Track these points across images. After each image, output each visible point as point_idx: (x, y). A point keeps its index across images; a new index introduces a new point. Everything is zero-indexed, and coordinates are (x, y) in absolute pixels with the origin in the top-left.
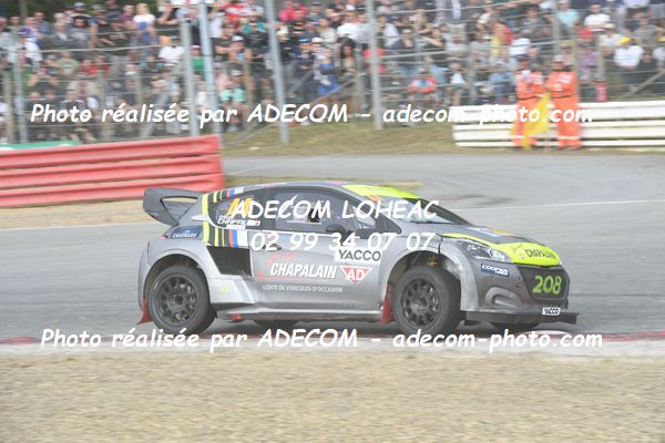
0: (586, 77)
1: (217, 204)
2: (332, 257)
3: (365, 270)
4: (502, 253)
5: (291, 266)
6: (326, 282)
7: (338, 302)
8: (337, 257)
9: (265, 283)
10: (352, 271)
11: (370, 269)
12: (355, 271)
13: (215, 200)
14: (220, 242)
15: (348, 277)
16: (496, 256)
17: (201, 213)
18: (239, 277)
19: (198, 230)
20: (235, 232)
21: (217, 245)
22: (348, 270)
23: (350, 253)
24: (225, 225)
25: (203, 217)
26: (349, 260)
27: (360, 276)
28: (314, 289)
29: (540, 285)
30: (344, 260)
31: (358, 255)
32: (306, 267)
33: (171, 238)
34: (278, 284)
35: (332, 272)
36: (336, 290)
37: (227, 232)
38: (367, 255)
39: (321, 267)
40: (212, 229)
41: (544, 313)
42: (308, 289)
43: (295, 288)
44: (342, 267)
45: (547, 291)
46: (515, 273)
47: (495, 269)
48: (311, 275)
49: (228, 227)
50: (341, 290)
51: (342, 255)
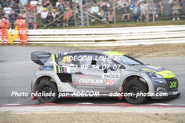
0: (30, 21)
1: (58, 58)
2: (101, 77)
3: (113, 81)
4: (160, 75)
5: (87, 80)
6: (100, 85)
7: (104, 92)
8: (103, 77)
9: (78, 85)
10: (109, 82)
11: (115, 81)
12: (110, 81)
13: (57, 57)
14: (61, 71)
15: (107, 84)
16: (158, 76)
17: (52, 61)
18: (68, 83)
19: (52, 67)
20: (66, 68)
21: (60, 72)
22: (107, 81)
23: (108, 75)
24: (62, 66)
25: (53, 63)
26: (107, 78)
27: (112, 83)
28: (95, 87)
29: (171, 85)
30: (105, 78)
31: (111, 76)
32: (92, 80)
33: (43, 70)
34: (82, 86)
35: (101, 82)
36: (103, 88)
37: (63, 68)
38: (114, 76)
39: (97, 80)
40: (57, 67)
41: (173, 94)
42: (93, 87)
43: (88, 87)
44: (105, 80)
45: (173, 87)
46: (165, 82)
47: (159, 81)
48: (94, 83)
49: (63, 66)
50: (105, 88)
51: (105, 76)
